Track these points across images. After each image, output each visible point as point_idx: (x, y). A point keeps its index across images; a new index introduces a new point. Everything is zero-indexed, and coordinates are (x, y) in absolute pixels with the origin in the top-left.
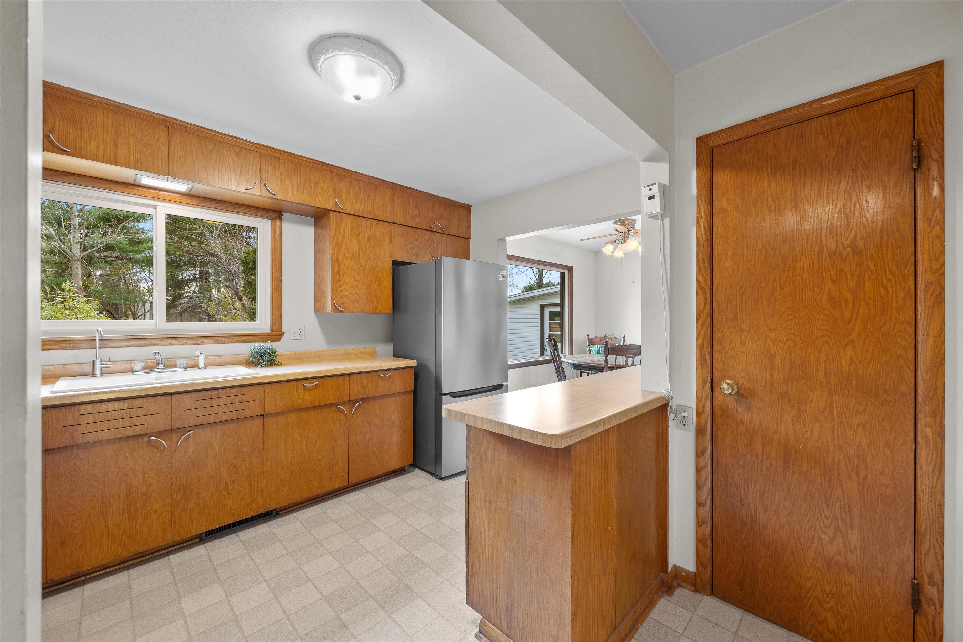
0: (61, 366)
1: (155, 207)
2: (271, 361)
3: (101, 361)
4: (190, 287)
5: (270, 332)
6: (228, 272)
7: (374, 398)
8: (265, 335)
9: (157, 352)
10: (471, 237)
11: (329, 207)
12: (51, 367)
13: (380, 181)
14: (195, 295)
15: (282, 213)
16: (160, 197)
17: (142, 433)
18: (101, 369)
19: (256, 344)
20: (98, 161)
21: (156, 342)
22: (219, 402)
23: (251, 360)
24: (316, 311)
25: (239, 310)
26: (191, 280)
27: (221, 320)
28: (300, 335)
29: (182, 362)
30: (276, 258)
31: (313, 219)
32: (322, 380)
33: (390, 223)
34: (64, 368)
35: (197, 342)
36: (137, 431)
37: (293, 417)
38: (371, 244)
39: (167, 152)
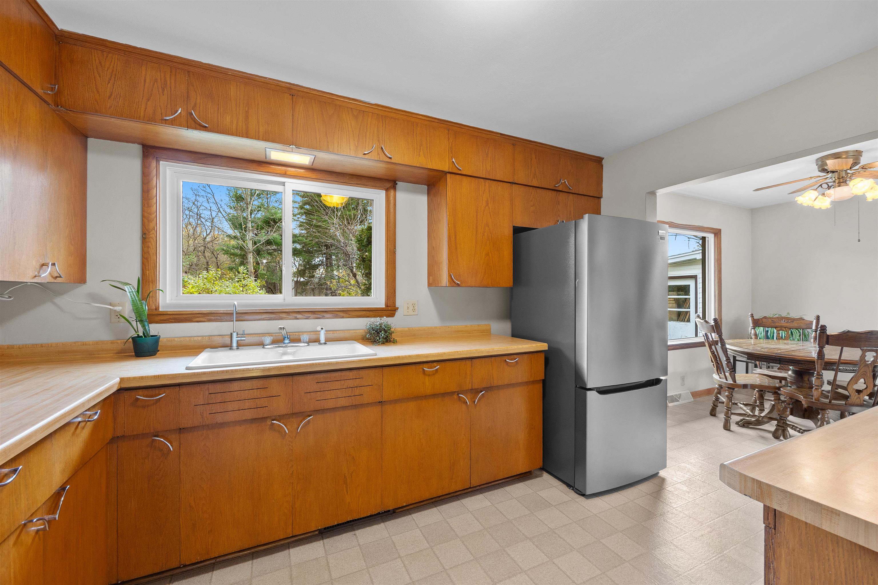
0: (207, 338)
1: (283, 184)
2: (387, 338)
3: (237, 334)
4: (319, 270)
5: (384, 307)
6: (346, 253)
7: (498, 387)
8: (380, 310)
9: (282, 327)
10: (602, 196)
11: (446, 169)
12: (200, 338)
13: (499, 135)
14: (323, 276)
15: (397, 182)
16: (288, 173)
17: (265, 416)
18: (238, 341)
19: (373, 319)
20: (232, 134)
21: (284, 315)
22: (337, 385)
23: (367, 336)
24: (430, 285)
25: (354, 285)
26: (320, 265)
27: (340, 295)
28: (414, 310)
29: (305, 337)
30: (390, 229)
31: (426, 187)
32: (443, 364)
33: (510, 184)
34: (209, 339)
35: (319, 316)
36: (261, 413)
37: (412, 405)
38: (489, 208)
39: (291, 121)
